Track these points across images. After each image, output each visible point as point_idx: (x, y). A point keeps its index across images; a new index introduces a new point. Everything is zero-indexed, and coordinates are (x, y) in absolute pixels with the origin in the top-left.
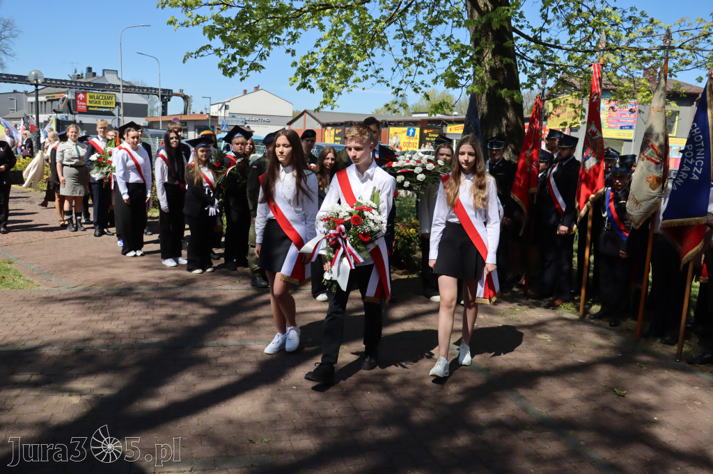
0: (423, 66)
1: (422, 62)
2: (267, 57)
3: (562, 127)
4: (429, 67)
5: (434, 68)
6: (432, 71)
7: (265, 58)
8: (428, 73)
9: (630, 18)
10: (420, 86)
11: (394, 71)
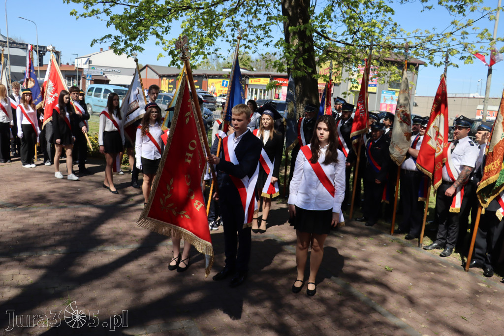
0: (249, 48)
1: (248, 46)
2: (145, 42)
3: (343, 95)
4: (253, 49)
5: (256, 50)
6: (255, 52)
7: (143, 42)
8: (253, 53)
9: (382, 21)
10: (247, 62)
11: (229, 51)
